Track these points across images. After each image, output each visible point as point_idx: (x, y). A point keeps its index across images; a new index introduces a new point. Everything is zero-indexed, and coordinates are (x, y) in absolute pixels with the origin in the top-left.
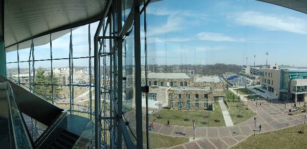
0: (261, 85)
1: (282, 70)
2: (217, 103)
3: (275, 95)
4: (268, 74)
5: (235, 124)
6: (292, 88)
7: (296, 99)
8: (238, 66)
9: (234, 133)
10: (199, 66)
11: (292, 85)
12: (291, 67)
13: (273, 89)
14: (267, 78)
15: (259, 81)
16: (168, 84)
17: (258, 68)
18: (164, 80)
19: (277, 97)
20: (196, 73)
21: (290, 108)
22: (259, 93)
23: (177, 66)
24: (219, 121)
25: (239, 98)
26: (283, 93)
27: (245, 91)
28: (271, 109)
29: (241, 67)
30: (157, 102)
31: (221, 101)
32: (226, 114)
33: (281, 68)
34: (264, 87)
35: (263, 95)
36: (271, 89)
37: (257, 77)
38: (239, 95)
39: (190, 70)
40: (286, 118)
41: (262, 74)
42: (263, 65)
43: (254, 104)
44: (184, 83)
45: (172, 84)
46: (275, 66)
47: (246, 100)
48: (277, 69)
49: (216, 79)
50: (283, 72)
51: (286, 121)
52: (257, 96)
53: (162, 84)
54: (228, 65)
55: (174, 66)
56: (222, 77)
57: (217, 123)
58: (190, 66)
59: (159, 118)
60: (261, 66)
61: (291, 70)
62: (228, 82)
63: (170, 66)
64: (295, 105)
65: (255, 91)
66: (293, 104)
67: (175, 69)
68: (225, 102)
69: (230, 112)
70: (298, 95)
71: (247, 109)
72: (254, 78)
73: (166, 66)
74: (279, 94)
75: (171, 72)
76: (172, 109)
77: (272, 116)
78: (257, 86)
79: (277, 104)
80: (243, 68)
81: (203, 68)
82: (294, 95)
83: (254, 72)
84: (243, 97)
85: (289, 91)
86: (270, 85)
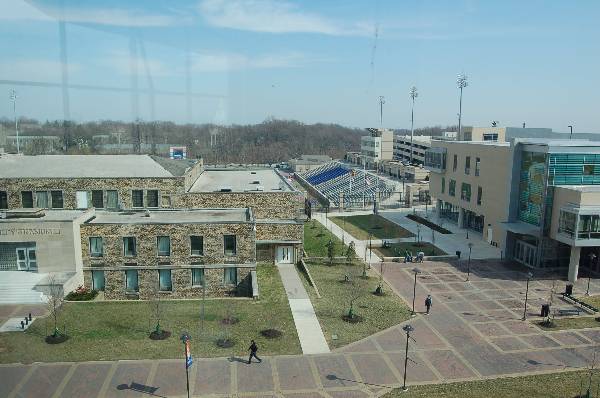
0: (434, 204)
1: (520, 144)
2: (273, 271)
3: (488, 246)
4: (462, 162)
5: (333, 345)
6: (556, 222)
7: (575, 268)
8: (348, 131)
9: (332, 377)
10: (204, 131)
11: (560, 207)
12: (559, 136)
13: (480, 220)
14: (459, 176)
15: (426, 187)
16: (83, 199)
17: (425, 140)
18: (62, 182)
19: (496, 254)
20: (194, 155)
21: (545, 299)
22: (425, 235)
23: (118, 125)
24: (276, 333)
25: (350, 251)
26: (519, 236)
27: (373, 226)
28: (472, 297)
29: (358, 134)
30: (40, 277)
31: (284, 263)
32: (302, 309)
33: (517, 140)
34: (447, 214)
35: (441, 242)
36: (474, 223)
37: (420, 173)
38: (348, 239)
39: (170, 143)
40: (526, 338)
41: (436, 160)
42: (444, 126)
43: (405, 276)
44: (146, 197)
45: (97, 200)
46: (491, 131)
47: (374, 259)
48: (502, 143)
49: (268, 179)
50: (524, 157)
51: (530, 349)
52: (419, 246)
53: (58, 201)
54: (312, 128)
55: (106, 127)
56: (290, 170)
57: (272, 342)
58: (169, 127)
59: (53, 340)
60: (434, 132)
61: (555, 146)
62: (311, 191)
63: (91, 126)
64: (569, 290)
65: (411, 226)
66: (562, 286)
67: (113, 141)
68: (300, 266)
69: (315, 300)
70: (585, 251)
71: (378, 292)
72: (410, 178)
73: (66, 124)
74: (502, 241)
75: (94, 151)
76: (100, 298)
77: (471, 325)
78: (420, 209)
79: (494, 282)
80: (369, 138)
81: (218, 138)
82: (565, 250)
83: (408, 153)
84: (364, 250)
85: (546, 232)
86: (471, 206)
